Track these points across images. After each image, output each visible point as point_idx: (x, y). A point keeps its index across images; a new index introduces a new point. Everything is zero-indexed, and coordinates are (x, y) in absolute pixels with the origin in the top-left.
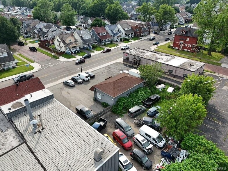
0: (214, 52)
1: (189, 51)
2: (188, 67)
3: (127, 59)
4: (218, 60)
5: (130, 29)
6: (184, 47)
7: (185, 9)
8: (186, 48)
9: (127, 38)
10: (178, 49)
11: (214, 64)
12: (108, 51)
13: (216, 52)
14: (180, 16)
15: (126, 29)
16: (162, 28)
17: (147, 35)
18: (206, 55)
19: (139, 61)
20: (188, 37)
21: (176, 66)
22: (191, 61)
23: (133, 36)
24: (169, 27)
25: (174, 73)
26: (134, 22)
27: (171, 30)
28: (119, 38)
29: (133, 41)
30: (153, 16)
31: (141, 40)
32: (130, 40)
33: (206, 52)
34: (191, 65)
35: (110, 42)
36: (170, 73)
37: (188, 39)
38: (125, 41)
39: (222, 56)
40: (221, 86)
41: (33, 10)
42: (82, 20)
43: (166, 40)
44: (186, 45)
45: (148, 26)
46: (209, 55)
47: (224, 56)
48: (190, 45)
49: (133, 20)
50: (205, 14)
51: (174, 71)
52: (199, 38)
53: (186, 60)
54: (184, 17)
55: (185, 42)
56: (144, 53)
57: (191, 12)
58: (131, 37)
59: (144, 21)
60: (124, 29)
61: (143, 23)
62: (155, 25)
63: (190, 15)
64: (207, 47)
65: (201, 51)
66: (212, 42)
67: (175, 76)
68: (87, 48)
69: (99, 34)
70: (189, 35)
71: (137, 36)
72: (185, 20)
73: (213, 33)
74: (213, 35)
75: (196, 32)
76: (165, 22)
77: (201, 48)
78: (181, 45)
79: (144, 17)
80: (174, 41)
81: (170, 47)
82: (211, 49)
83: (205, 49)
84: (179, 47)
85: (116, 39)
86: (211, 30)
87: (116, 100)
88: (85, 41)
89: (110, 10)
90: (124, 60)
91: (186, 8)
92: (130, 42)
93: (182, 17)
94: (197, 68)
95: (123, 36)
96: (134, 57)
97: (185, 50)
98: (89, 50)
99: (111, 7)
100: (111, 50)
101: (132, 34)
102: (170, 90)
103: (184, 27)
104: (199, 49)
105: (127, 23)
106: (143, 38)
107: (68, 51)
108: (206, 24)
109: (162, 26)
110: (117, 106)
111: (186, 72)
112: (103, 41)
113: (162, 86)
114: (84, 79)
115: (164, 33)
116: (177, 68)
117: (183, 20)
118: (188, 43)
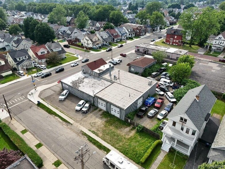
0: (193, 45)
1: (177, 45)
2: (179, 53)
3: (138, 50)
4: (196, 50)
5: (132, 30)
6: (173, 42)
7: (169, 14)
8: (175, 43)
9: (131, 37)
10: (170, 44)
11: (194, 52)
12: (122, 46)
13: (195, 45)
14: (166, 20)
15: (129, 31)
16: (154, 29)
17: (144, 35)
18: (188, 47)
19: (147, 51)
20: (176, 35)
21: (172, 52)
22: (180, 50)
23: (134, 36)
24: (159, 28)
25: (170, 57)
26: (134, 25)
27: (161, 31)
28: (125, 37)
29: (135, 39)
30: (147, 20)
31: (141, 38)
32: (133, 39)
33: (188, 45)
34: (180, 52)
35: (120, 40)
36: (168, 57)
37: (176, 37)
38: (130, 39)
39: (198, 47)
40: (198, 63)
41: (48, 16)
42: (91, 23)
43: (159, 38)
44: (175, 41)
45: (145, 28)
46: (190, 47)
47: (199, 47)
48: (177, 41)
49: (130, 23)
50: (186, 19)
51: (171, 56)
52: (183, 36)
53: (177, 49)
54: (169, 20)
55: (174, 39)
56: (149, 46)
57: (173, 15)
58: (133, 36)
59: (141, 24)
60: (128, 30)
61: (141, 26)
62: (149, 27)
63: (173, 18)
64: (188, 42)
65: (185, 45)
66: (192, 38)
67: (171, 59)
68: (106, 44)
69: (112, 34)
70: (176, 34)
71: (138, 36)
72: (170, 23)
73: (192, 32)
74: (192, 33)
75: (181, 32)
76: (157, 25)
77: (185, 43)
78: (171, 41)
79: (141, 21)
80: (166, 38)
81: (163, 42)
82: (191, 43)
83: (187, 43)
84: (170, 42)
85: (123, 38)
86: (191, 30)
87: (144, 70)
88: (104, 40)
89: (113, 15)
90: (136, 51)
91: (169, 12)
92: (133, 40)
93: (167, 20)
94: (184, 53)
95: (128, 35)
96: (143, 49)
97: (174, 44)
98: (107, 46)
99: (114, 13)
100: (123, 45)
101: (134, 34)
102: (170, 65)
103: (170, 28)
104: (184, 44)
105: (129, 26)
106: (142, 37)
107: (95, 47)
108: (188, 27)
109: (154, 28)
110: (145, 72)
111: (178, 56)
112: (115, 39)
113: (166, 63)
114: (117, 62)
115: (156, 33)
116: (173, 54)
117: (168, 23)
118: (176, 39)
